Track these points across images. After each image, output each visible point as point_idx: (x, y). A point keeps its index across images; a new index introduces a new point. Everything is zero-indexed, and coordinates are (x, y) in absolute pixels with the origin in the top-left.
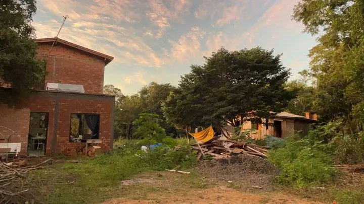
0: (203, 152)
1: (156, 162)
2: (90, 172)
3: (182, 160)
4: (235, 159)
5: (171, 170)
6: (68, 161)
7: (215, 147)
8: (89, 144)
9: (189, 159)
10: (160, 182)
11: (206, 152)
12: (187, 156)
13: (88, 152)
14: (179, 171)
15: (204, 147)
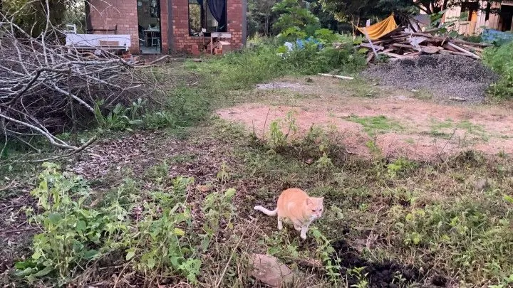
0: (375, 52)
1: (304, 63)
2: (217, 73)
3: (343, 61)
4: (426, 60)
5: (326, 75)
6: (189, 59)
7: (395, 44)
8: (215, 40)
9: (354, 61)
10: (309, 89)
11: (381, 51)
12: (351, 56)
13: (213, 49)
14: (337, 76)
15: (378, 45)
